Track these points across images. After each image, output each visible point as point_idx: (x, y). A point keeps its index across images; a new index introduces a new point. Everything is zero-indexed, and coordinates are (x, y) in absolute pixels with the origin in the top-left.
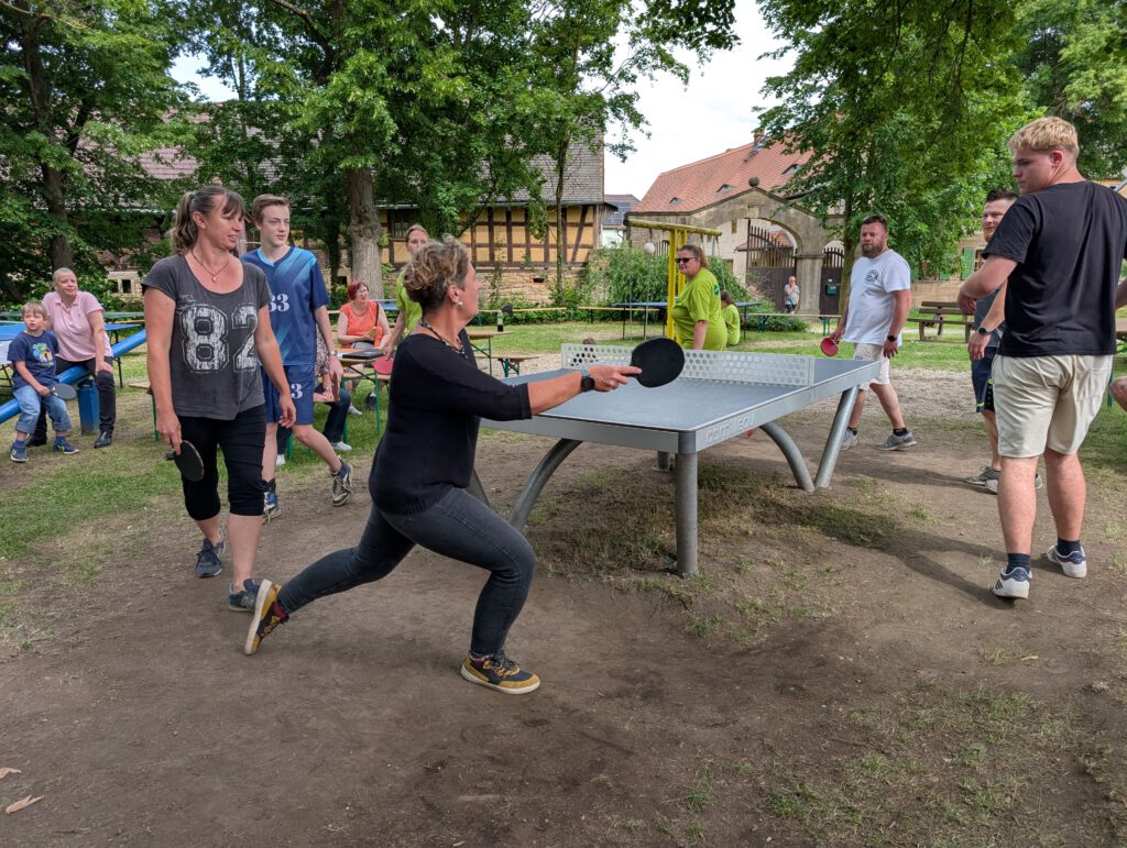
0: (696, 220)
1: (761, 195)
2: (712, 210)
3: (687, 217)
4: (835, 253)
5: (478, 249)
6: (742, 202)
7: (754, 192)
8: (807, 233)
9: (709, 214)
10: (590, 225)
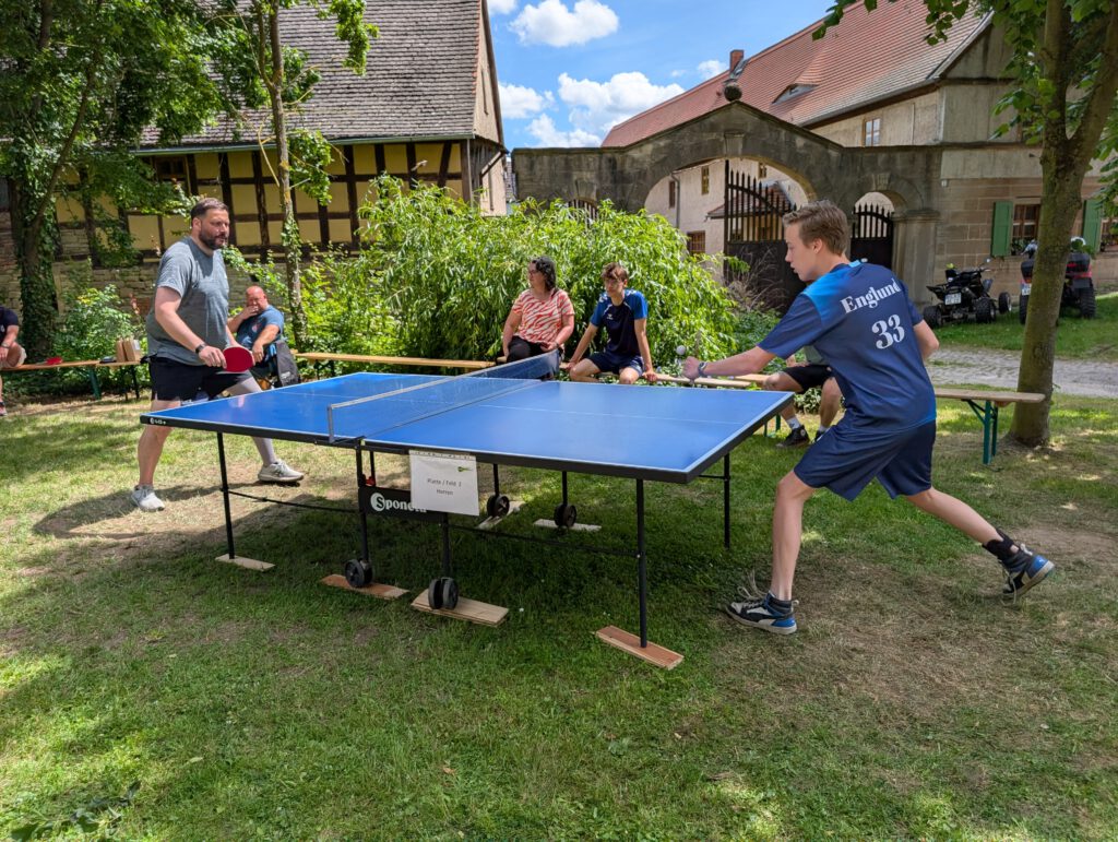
0: (634, 161)
1: (744, 113)
2: (662, 144)
3: (618, 157)
4: (871, 214)
5: (270, 223)
6: (713, 128)
7: (736, 111)
8: (827, 179)
9: (657, 150)
10: (456, 176)
